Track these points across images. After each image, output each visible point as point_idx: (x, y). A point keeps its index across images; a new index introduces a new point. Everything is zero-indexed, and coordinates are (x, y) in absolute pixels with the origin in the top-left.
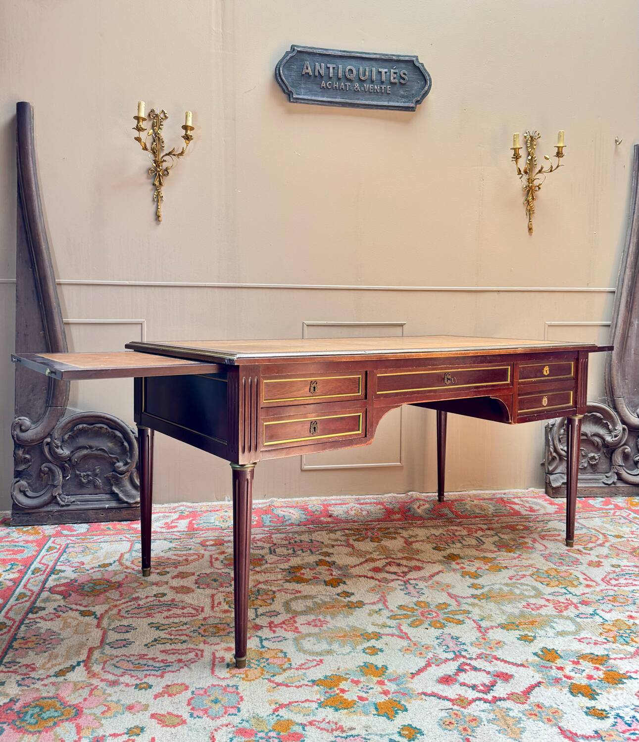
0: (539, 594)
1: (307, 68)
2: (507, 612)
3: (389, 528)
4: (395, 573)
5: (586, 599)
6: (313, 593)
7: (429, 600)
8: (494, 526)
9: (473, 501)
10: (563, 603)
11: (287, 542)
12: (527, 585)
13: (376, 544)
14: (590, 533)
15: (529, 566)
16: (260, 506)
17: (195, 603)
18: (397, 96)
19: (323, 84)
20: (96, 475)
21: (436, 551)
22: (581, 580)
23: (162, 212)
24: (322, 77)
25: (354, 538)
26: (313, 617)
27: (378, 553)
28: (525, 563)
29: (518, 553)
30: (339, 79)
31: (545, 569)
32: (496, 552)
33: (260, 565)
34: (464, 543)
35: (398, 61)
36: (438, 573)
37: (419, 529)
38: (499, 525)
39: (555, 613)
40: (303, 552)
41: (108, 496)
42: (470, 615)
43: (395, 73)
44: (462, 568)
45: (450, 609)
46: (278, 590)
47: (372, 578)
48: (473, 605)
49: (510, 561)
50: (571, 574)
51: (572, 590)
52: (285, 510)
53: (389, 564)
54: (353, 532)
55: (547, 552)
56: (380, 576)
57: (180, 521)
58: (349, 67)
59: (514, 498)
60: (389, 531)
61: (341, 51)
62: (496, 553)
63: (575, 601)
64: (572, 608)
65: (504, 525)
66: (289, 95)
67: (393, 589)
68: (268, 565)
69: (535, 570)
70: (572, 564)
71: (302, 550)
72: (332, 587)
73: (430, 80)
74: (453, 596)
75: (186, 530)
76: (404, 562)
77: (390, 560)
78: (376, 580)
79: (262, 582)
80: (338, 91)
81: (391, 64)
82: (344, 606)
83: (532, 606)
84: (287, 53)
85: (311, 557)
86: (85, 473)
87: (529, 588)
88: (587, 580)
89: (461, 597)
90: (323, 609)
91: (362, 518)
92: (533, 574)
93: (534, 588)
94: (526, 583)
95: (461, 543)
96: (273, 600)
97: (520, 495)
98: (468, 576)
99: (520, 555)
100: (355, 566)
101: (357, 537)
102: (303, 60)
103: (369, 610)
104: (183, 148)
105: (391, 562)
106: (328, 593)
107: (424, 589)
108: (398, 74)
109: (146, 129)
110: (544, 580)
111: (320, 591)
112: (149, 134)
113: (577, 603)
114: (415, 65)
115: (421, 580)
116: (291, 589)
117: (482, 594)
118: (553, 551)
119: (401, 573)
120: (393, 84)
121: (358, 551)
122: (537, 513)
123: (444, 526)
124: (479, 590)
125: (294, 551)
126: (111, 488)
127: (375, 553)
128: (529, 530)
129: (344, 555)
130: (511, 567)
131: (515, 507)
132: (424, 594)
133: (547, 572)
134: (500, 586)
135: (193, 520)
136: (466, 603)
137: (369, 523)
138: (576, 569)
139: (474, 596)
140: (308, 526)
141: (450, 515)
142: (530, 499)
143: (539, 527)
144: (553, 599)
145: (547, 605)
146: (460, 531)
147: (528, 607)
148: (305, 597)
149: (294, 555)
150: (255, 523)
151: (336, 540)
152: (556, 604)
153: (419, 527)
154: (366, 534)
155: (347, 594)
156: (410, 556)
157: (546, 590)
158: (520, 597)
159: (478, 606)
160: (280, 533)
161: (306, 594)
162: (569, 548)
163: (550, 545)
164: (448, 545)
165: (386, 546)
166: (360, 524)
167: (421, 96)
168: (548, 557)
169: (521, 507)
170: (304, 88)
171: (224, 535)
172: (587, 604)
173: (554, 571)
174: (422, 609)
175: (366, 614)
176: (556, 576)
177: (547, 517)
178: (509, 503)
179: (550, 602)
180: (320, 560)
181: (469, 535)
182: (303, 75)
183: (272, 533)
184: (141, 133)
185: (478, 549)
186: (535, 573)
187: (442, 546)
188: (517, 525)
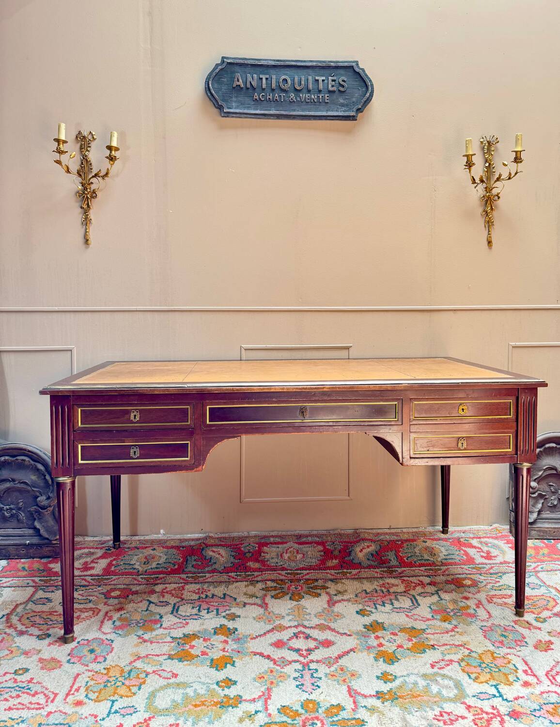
0: (460, 698)
1: (238, 81)
4: (298, 651)
5: (518, 709)
6: (191, 680)
7: (322, 697)
8: (439, 579)
9: (426, 542)
10: (487, 713)
11: (196, 597)
12: (451, 678)
13: (295, 603)
14: (548, 595)
15: (461, 645)
16: (192, 543)
17: (52, 687)
18: (336, 105)
19: (256, 96)
20: (20, 509)
21: (359, 617)
22: (520, 674)
23: (92, 236)
24: (255, 89)
25: (273, 593)
26: (172, 720)
27: (290, 617)
28: (458, 640)
29: (454, 622)
30: (273, 90)
31: (480, 652)
32: (428, 620)
33: (152, 630)
34: (396, 604)
35: (337, 67)
36: (348, 652)
37: (351, 581)
38: (444, 578)
40: (208, 612)
41: (31, 531)
43: (333, 81)
44: (381, 645)
45: (342, 715)
46: (154, 672)
47: (268, 657)
48: (372, 710)
49: (440, 636)
50: (509, 662)
51: (504, 689)
52: (215, 550)
53: (296, 636)
54: (275, 585)
55: (489, 624)
56: (277, 654)
57: (100, 561)
58: (283, 77)
59: (473, 538)
60: (316, 584)
61: (274, 60)
62: (427, 623)
63: (504, 709)
64: (496, 723)
65: (449, 578)
66: (220, 110)
67: (283, 677)
68: (161, 631)
69: (467, 652)
70: (513, 645)
71: (208, 609)
72: (217, 669)
73: (372, 85)
74: (352, 693)
75: (100, 573)
76: (315, 633)
77: (301, 629)
78: (271, 661)
79: (141, 658)
80: (272, 103)
81: (327, 72)
82: (216, 704)
83: (446, 717)
84: (217, 65)
85: (213, 621)
86: (8, 507)
87: (451, 683)
88: (527, 674)
89: (362, 695)
90: (191, 707)
91: (293, 564)
92: (462, 660)
93: (458, 685)
94: (449, 674)
95: (392, 604)
96: (139, 689)
97: (481, 534)
98: (382, 659)
99: (456, 627)
100: (257, 637)
101: (277, 592)
102: (234, 72)
103: (243, 713)
104: (108, 169)
105: (300, 632)
106: (208, 681)
107: (323, 678)
108: (337, 82)
109: (67, 152)
110: (475, 670)
111: (201, 675)
112: (71, 157)
113: (505, 715)
114: (354, 71)
115: (324, 663)
116: (169, 670)
117: (390, 691)
118: (496, 622)
119: (306, 650)
120: (331, 92)
121: (269, 613)
122: (494, 562)
123: (381, 578)
124: (388, 683)
125: (199, 611)
126: (34, 523)
127: (288, 618)
128: (477, 586)
129: (252, 620)
130: (439, 646)
131: (471, 551)
132: (319, 687)
133: (481, 658)
134: (416, 679)
135: (114, 560)
136: (365, 706)
137: (299, 572)
138: (519, 653)
139: (379, 695)
140: (230, 574)
141: (394, 562)
142: (491, 540)
143: (490, 583)
144: (476, 705)
145: (466, 716)
146: (397, 586)
147: (441, 718)
148: (178, 685)
149: (196, 617)
150: (176, 567)
151: (252, 596)
152: (478, 714)
153: (352, 579)
154: (289, 588)
155: (229, 682)
156: (326, 624)
157: (472, 688)
158: (435, 700)
159: (379, 712)
160: (195, 583)
161: (182, 680)
162: (517, 618)
163: (495, 611)
164: (376, 608)
165: (304, 608)
166: (288, 574)
167: (362, 104)
168: (488, 631)
169: (478, 552)
170: (235, 102)
171: (136, 582)
172: (518, 718)
173: (490, 655)
174: (307, 715)
175: (237, 719)
176: (490, 665)
177: (504, 568)
178: (465, 545)
179: (471, 710)
180: (221, 625)
181: (405, 592)
182: (234, 88)
183: (187, 583)
184: (62, 156)
185: (410, 614)
186: (465, 658)
187: (368, 609)
188: (465, 579)
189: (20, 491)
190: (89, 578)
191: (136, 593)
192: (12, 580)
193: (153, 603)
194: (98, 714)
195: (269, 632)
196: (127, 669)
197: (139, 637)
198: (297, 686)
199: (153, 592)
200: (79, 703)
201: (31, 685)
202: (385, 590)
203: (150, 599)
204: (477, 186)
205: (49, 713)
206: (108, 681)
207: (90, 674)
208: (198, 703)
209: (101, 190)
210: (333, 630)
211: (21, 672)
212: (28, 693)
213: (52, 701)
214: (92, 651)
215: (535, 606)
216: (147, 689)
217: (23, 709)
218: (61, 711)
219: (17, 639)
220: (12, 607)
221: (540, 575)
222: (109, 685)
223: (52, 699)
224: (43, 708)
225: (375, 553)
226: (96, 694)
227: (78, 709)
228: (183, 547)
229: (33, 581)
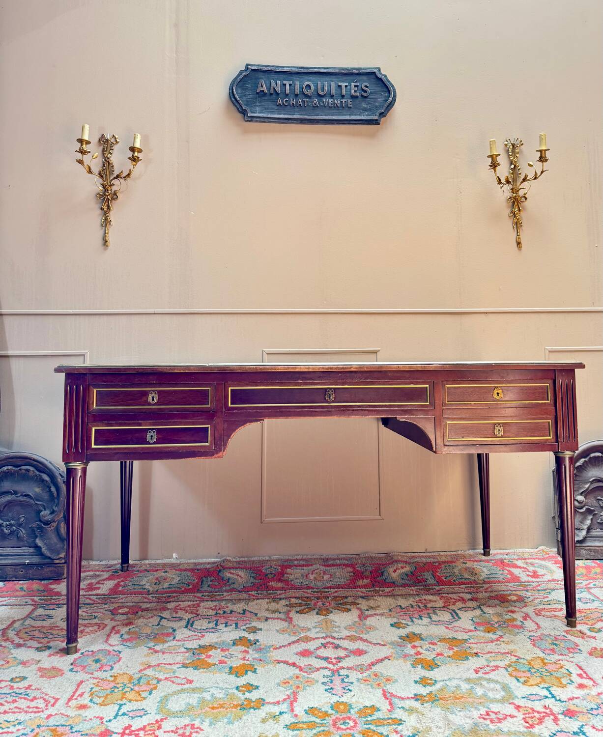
0: (509, 698)
1: (262, 86)
2: (454, 724)
3: (346, 597)
4: (326, 659)
5: (572, 708)
6: (207, 685)
7: (354, 700)
8: (480, 595)
9: (465, 563)
10: (538, 712)
11: (214, 613)
12: (497, 682)
13: (322, 617)
14: (602, 608)
15: (508, 653)
16: (208, 566)
17: (52, 693)
18: (360, 109)
19: (280, 101)
20: (20, 525)
21: (394, 629)
22: (574, 677)
23: (111, 237)
24: (278, 94)
25: (298, 609)
26: (187, 721)
27: (318, 630)
28: (504, 648)
29: (499, 633)
30: (296, 96)
31: (529, 658)
32: (471, 631)
33: (165, 642)
34: (434, 618)
35: (359, 74)
36: (382, 660)
38: (487, 595)
39: (523, 729)
40: (226, 626)
41: (31, 550)
42: (400, 728)
43: (356, 86)
44: (418, 653)
45: (378, 715)
46: (166, 678)
47: (294, 664)
48: (411, 711)
49: (485, 645)
50: (562, 667)
51: (556, 691)
52: (234, 572)
53: (324, 646)
54: (300, 601)
55: (538, 633)
56: (303, 662)
57: (105, 582)
58: (307, 83)
59: (517, 560)
60: (346, 600)
61: (298, 68)
62: (470, 634)
63: (557, 708)
64: (549, 721)
65: (493, 594)
66: (244, 114)
67: (310, 682)
68: (175, 643)
69: (514, 659)
70: (566, 652)
71: (226, 623)
72: (236, 676)
73: (395, 90)
74: (388, 696)
75: (107, 593)
76: (345, 644)
77: (328, 640)
78: (298, 668)
79: (152, 666)
80: (296, 107)
81: (352, 78)
82: (235, 706)
83: (493, 716)
84: (241, 72)
85: (232, 634)
86: (8, 523)
87: (498, 686)
88: (583, 677)
89: (399, 697)
90: (208, 709)
91: (319, 584)
92: (510, 666)
93: (505, 687)
94: (495, 678)
95: (430, 618)
96: (150, 694)
97: (526, 556)
98: (420, 666)
99: (501, 637)
100: (280, 647)
101: (303, 608)
102: (258, 79)
103: (267, 714)
104: (130, 170)
105: (328, 643)
106: (226, 686)
107: (355, 683)
108: (360, 87)
109: (90, 152)
110: (522, 674)
111: (218, 681)
112: (94, 157)
113: (559, 714)
114: (377, 77)
115: (356, 670)
116: (183, 677)
117: (430, 694)
118: (546, 632)
119: (335, 658)
120: (354, 97)
121: (294, 626)
122: (541, 580)
123: (417, 595)
124: (428, 687)
125: (216, 625)
126: (35, 540)
127: (314, 630)
128: (524, 601)
129: (275, 632)
130: (483, 654)
131: (516, 571)
132: (351, 691)
133: (530, 663)
134: (458, 683)
135: (122, 581)
136: (403, 708)
137: (327, 590)
138: (572, 660)
139: (417, 697)
140: (250, 593)
141: (431, 581)
142: (537, 561)
143: (537, 598)
144: (527, 705)
145: (516, 715)
146: (435, 601)
147: (487, 717)
148: (193, 690)
149: (213, 630)
150: (191, 587)
151: (274, 612)
152: (529, 713)
153: (385, 596)
154: (315, 604)
155: (250, 687)
156: (357, 635)
157: (520, 690)
158: (480, 701)
159: (418, 712)
160: (212, 601)
161: (198, 685)
162: (569, 629)
163: (544, 623)
164: (412, 621)
165: (333, 621)
166: (314, 592)
167: (385, 108)
168: (538, 640)
169: (523, 571)
170: (259, 106)
171: (146, 600)
172: (573, 716)
173: (540, 661)
174: (338, 715)
175: (259, 720)
176: (540, 670)
177: (552, 585)
178: (509, 565)
179: (520, 709)
180: (240, 637)
181: (444, 607)
182: (258, 93)
183: (203, 601)
184: (84, 156)
185: (450, 626)
186: (513, 664)
187: (404, 622)
188: (510, 595)
189: (21, 504)
190: (94, 598)
191: (147, 610)
192: (9, 599)
193: (165, 618)
194: (104, 716)
195: (294, 642)
196: (137, 676)
197: (150, 648)
198: (326, 690)
199: (165, 609)
200: (83, 707)
201: (29, 691)
202: (421, 606)
203: (162, 615)
204: (503, 186)
205: (49, 716)
206: (115, 687)
207: (95, 681)
208: (216, 706)
209: (122, 192)
210: (366, 641)
211: (18, 680)
212: (25, 699)
213: (53, 705)
214: (97, 661)
215: (588, 618)
216: (158, 695)
217: (20, 712)
218: (62, 714)
219: (13, 651)
220: (9, 623)
221: (592, 591)
222: (116, 690)
223: (52, 703)
224: (43, 711)
225: (410, 573)
226: (102, 699)
227: (81, 712)
228: (198, 570)
229: (33, 600)
